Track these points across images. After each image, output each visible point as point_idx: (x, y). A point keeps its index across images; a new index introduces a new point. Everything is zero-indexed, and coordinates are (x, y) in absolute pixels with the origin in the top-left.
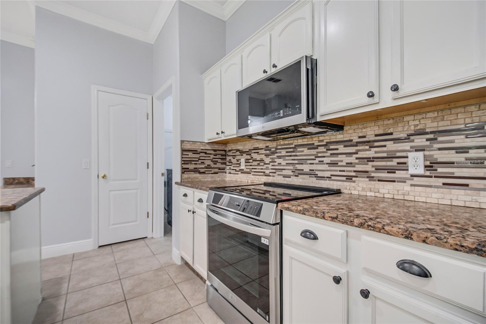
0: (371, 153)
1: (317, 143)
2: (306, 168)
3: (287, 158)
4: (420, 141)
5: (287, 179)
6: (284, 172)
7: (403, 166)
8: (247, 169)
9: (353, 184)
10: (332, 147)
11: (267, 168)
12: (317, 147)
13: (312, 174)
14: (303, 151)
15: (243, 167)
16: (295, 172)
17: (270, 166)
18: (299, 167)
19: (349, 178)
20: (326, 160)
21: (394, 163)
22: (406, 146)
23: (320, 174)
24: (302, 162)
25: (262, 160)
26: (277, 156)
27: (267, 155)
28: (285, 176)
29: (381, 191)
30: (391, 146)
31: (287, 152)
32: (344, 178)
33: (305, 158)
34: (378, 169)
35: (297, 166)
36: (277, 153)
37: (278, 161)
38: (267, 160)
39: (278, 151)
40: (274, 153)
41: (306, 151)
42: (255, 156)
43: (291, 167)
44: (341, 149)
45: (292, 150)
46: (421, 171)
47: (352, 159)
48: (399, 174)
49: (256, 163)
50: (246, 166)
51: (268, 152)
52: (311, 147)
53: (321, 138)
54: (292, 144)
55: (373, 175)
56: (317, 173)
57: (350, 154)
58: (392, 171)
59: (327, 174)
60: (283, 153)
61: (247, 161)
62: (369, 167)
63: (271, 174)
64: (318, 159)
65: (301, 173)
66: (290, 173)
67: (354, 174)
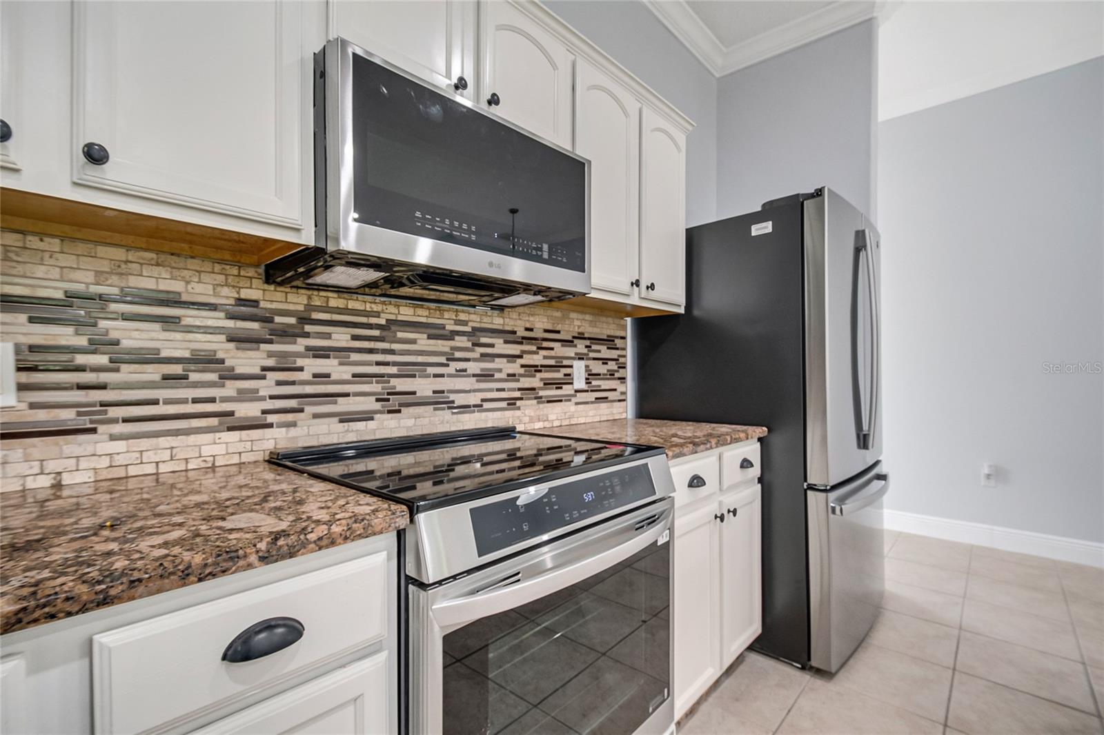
0: (537, 359)
1: (451, 327)
2: (423, 387)
3: (355, 357)
4: (581, 347)
5: (360, 425)
6: (343, 405)
7: (569, 377)
8: (33, 406)
9: (518, 413)
10: (484, 340)
11: (244, 396)
12: (452, 335)
13: (440, 401)
14: (414, 342)
16: (388, 400)
17: (267, 386)
18: (401, 385)
19: (512, 403)
20: (473, 367)
21: (559, 375)
22: (570, 352)
23: (460, 400)
25: (207, 361)
26: (308, 349)
27: (245, 340)
28: (346, 418)
29: (551, 417)
30: (559, 350)
31: (355, 338)
32: (504, 404)
33: (420, 359)
34: (547, 384)
35: (394, 381)
36: (307, 335)
37: (313, 366)
38: (247, 361)
39: (308, 328)
40: (286, 334)
41: (423, 342)
42: (134, 336)
43: (375, 387)
44: (500, 347)
45: (376, 333)
46: (583, 385)
47: (515, 368)
48: (567, 390)
49: (153, 373)
50: (22, 387)
52: (437, 333)
53: (462, 317)
54: (377, 314)
55: (541, 393)
56: (452, 397)
57: (512, 358)
58: (559, 385)
59: (474, 399)
60: (341, 338)
62: (535, 382)
63: (271, 418)
64: (454, 366)
65: (410, 400)
66: (370, 404)
67: (517, 394)
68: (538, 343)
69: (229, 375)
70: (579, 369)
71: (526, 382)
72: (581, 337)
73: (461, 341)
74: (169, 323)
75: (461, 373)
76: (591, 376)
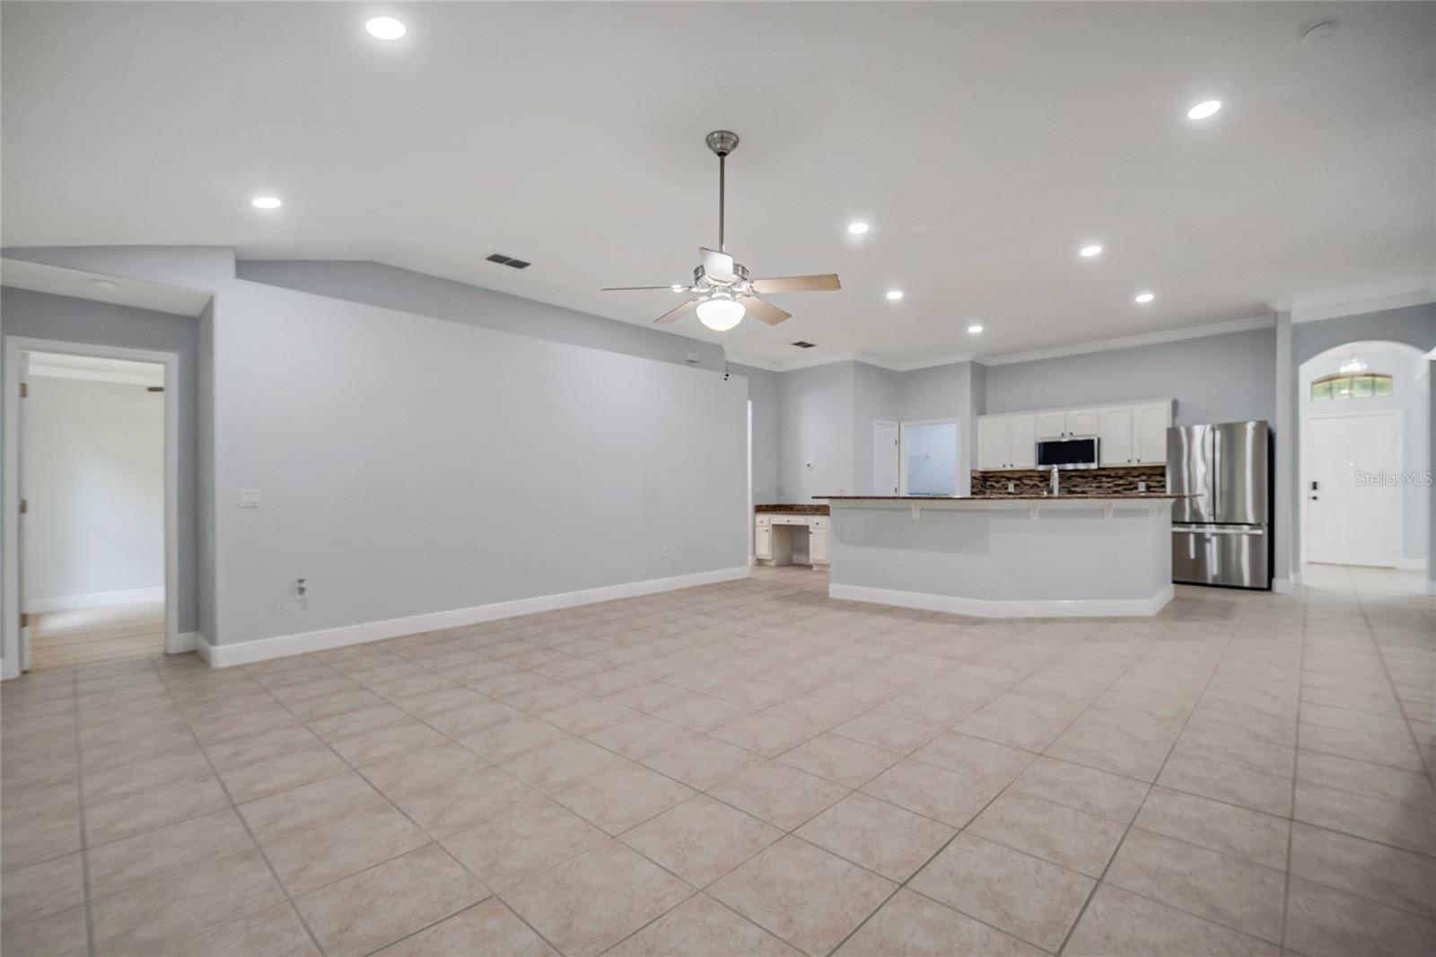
0: (1121, 482)
2: (1078, 489)
4: (1144, 478)
7: (1136, 488)
12: (1087, 478)
15: (1011, 488)
20: (1094, 485)
21: (1132, 487)
22: (1137, 479)
24: (1074, 486)
25: (1035, 485)
27: (1041, 481)
30: (1131, 479)
34: (1125, 489)
38: (1041, 485)
41: (1079, 479)
42: (1026, 482)
44: (1104, 479)
46: (1144, 490)
47: (1110, 485)
48: (1135, 491)
51: (1042, 479)
58: (1131, 490)
61: (1016, 485)
62: (1120, 489)
68: (1121, 478)
69: (1038, 487)
70: (1142, 487)
71: (1116, 489)
72: (1144, 474)
73: (1090, 479)
74: (1031, 480)
75: (1091, 487)
76: (1148, 488)
